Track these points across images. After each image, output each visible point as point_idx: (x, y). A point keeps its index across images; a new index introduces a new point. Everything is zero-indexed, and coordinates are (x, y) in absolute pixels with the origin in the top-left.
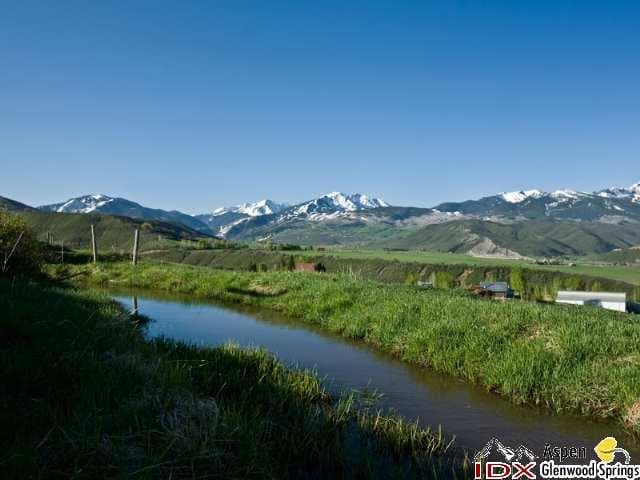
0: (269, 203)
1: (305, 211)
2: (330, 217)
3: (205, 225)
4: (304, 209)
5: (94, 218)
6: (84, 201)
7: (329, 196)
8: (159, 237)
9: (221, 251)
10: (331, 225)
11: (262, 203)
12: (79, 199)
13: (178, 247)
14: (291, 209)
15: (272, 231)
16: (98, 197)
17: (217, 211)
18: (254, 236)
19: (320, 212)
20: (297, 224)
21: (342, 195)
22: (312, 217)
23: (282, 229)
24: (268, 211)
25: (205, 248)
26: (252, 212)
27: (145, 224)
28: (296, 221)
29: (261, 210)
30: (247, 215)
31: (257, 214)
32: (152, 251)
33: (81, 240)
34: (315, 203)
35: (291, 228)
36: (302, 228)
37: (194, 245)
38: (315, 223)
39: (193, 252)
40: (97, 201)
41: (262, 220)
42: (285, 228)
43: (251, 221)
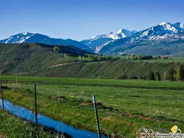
0: (123, 31)
1: (146, 34)
2: (162, 37)
3: (87, 46)
4: (146, 33)
5: (26, 46)
6: (18, 37)
7: (160, 24)
8: (65, 55)
9: (104, 62)
10: (163, 42)
11: (120, 32)
12: (16, 36)
13: (77, 61)
14: (138, 34)
15: (128, 48)
16: (25, 34)
17: (93, 38)
18: (116, 51)
19: (156, 34)
20: (142, 43)
21: (169, 23)
22: (152, 38)
23: (133, 46)
24: (124, 36)
25: (93, 61)
26: (114, 37)
27: (55, 48)
28: (142, 41)
29: (120, 35)
30: (111, 39)
31: (117, 38)
32: (61, 65)
33: (19, 60)
34: (153, 29)
35: (139, 45)
36: (145, 45)
37: (87, 59)
38: (154, 41)
39: (86, 64)
40: (25, 36)
41: (121, 41)
42: (136, 46)
43: (114, 42)
